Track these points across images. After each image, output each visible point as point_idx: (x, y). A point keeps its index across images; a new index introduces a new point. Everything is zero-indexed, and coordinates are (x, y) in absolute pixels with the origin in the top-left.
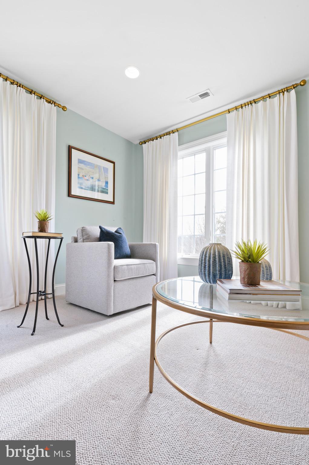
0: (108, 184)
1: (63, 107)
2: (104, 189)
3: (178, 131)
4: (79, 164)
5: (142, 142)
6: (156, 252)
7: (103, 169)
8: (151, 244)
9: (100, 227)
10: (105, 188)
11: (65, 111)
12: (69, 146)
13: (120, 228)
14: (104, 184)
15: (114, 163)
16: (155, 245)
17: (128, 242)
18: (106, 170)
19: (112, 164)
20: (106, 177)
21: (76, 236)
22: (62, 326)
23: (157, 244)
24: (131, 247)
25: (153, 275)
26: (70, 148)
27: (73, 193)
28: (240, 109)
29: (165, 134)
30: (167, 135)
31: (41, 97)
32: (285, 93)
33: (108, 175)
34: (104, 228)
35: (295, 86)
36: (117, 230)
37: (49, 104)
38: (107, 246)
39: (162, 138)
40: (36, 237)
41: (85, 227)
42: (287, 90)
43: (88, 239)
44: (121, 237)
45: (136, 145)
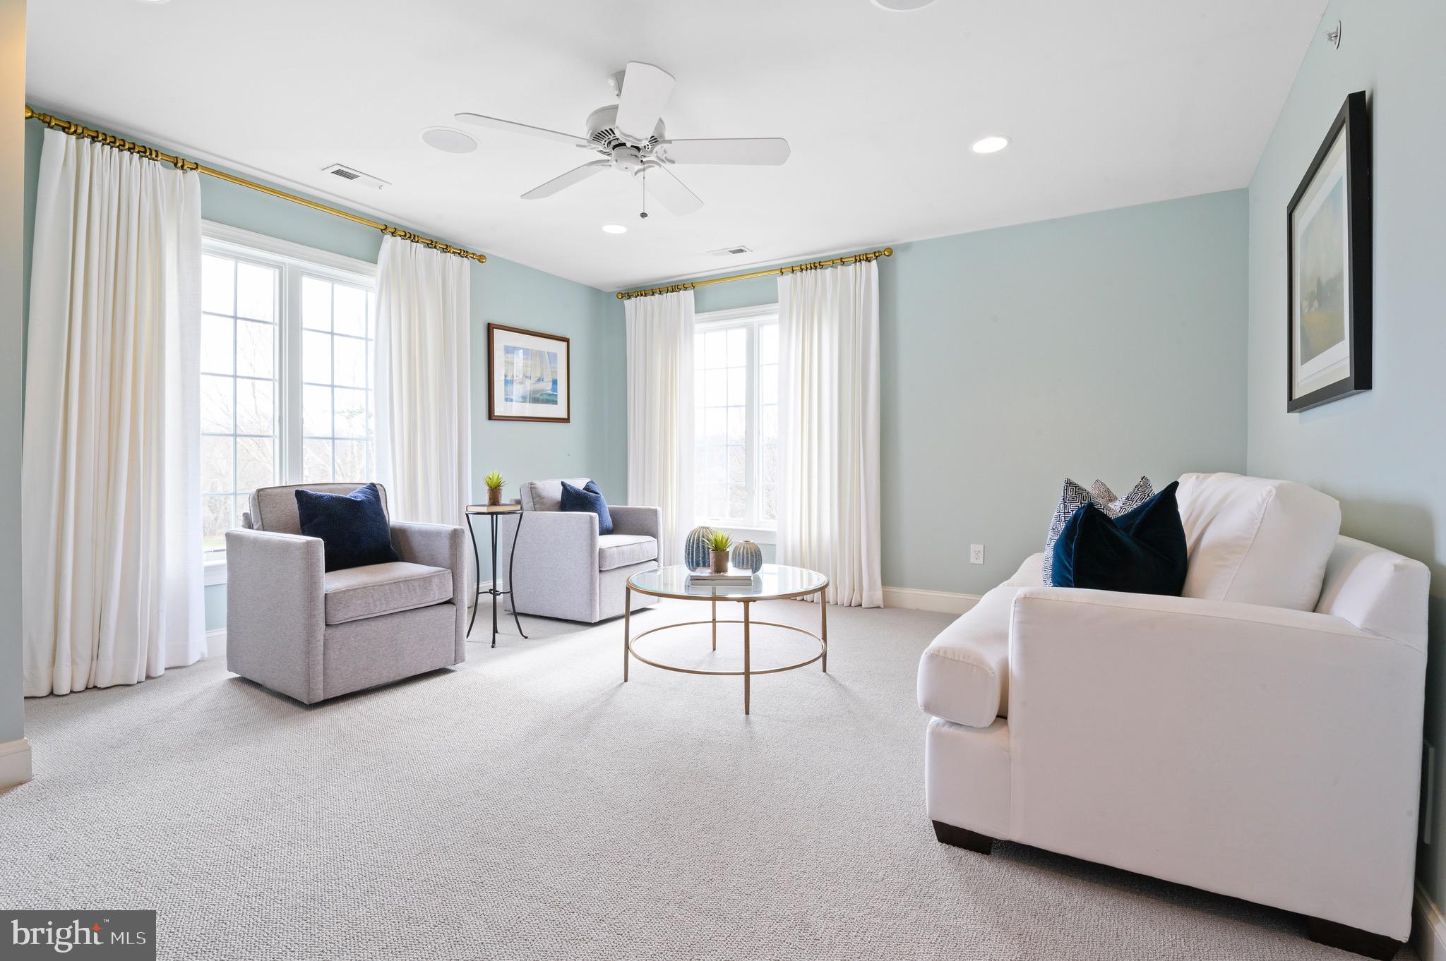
0: (557, 384)
1: (480, 256)
2: (550, 395)
3: (694, 287)
4: (507, 355)
5: (622, 294)
6: (656, 522)
7: (547, 357)
8: (649, 509)
9: (563, 484)
10: (551, 393)
11: (483, 262)
12: (489, 324)
13: (592, 482)
14: (548, 387)
15: (567, 340)
16: (655, 512)
17: (608, 503)
18: (553, 357)
19: (564, 344)
20: (554, 372)
21: (521, 497)
22: (526, 638)
23: (659, 509)
24: (614, 514)
25: (654, 560)
26: (490, 328)
27: (497, 412)
28: (799, 273)
29: (670, 289)
30: (673, 291)
31: (446, 249)
32: (863, 262)
33: (556, 368)
34: (569, 485)
35: (877, 255)
36: (587, 485)
37: (456, 259)
38: (589, 519)
39: (665, 295)
40: (492, 514)
41: (534, 482)
42: (867, 258)
43: (543, 503)
44: (597, 499)
45: (609, 294)
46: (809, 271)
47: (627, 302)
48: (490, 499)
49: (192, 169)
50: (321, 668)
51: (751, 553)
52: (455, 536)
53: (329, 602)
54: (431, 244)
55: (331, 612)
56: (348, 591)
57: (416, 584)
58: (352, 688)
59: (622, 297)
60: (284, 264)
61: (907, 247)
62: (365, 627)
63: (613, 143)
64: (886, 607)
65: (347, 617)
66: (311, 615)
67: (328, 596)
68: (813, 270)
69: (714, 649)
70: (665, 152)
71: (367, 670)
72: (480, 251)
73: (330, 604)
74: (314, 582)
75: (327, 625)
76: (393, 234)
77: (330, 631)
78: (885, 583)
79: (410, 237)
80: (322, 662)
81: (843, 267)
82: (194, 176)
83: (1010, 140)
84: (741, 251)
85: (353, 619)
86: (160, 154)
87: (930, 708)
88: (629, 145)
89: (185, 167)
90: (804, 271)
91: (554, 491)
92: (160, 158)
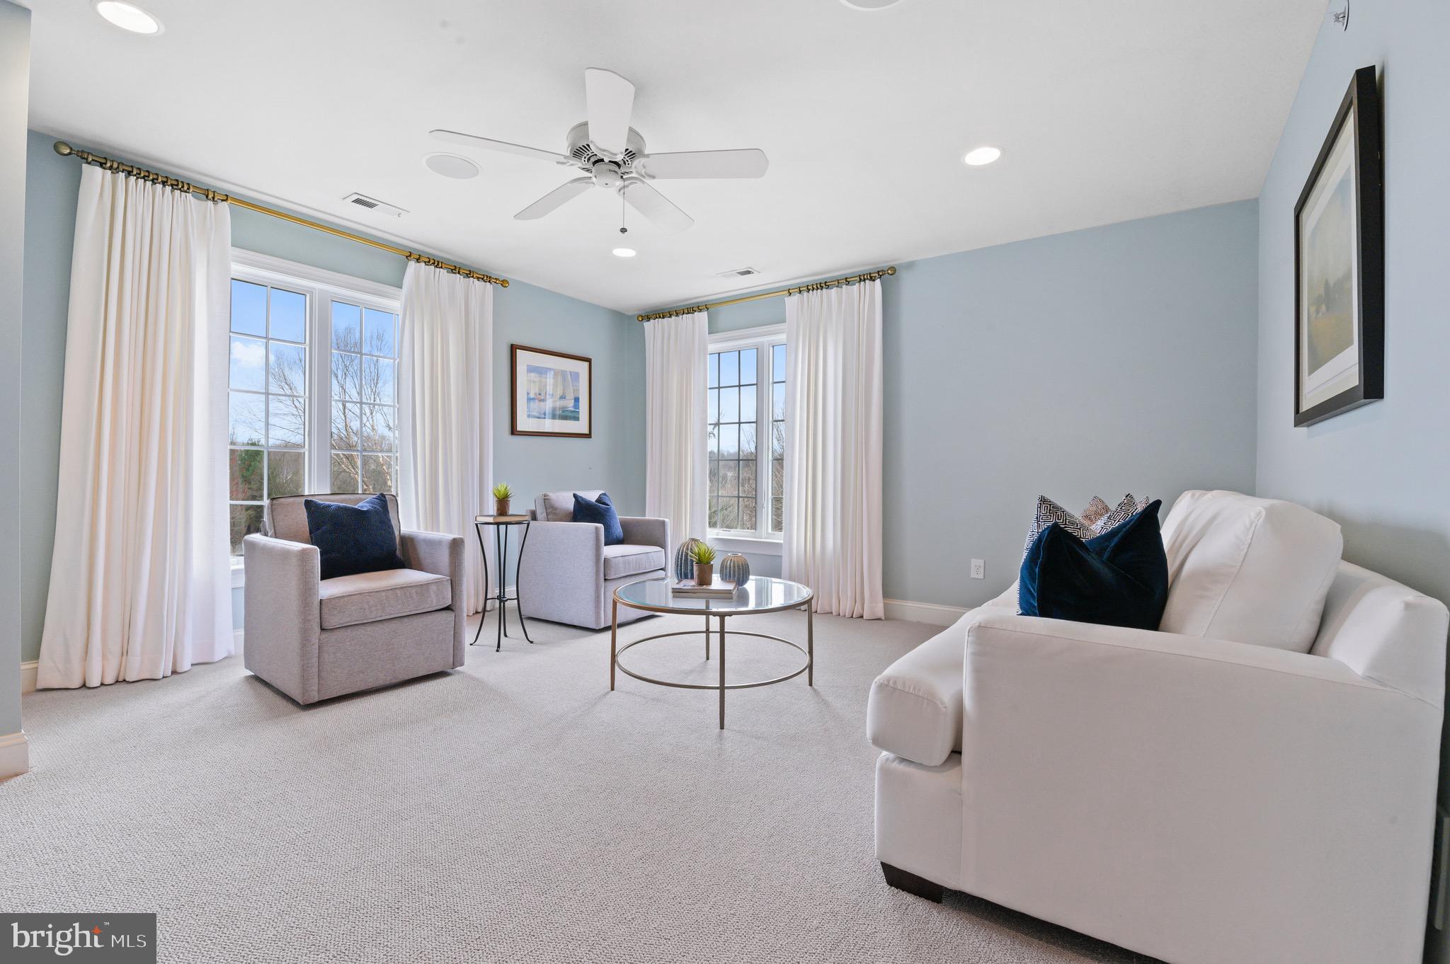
0: (579, 402)
1: (503, 281)
2: (572, 412)
3: (708, 309)
4: (529, 374)
5: (642, 316)
6: (664, 533)
7: (569, 377)
8: (658, 520)
9: (575, 496)
10: (573, 409)
11: (506, 287)
12: (512, 345)
13: (604, 494)
14: (570, 404)
15: (589, 360)
16: (664, 524)
17: (620, 514)
18: (575, 376)
19: (586, 364)
20: (576, 390)
21: (534, 508)
22: (532, 642)
23: (666, 520)
24: (625, 525)
25: (662, 569)
26: (513, 349)
27: (520, 428)
28: (805, 294)
29: (686, 311)
30: (688, 313)
31: (469, 274)
32: (867, 281)
33: (579, 386)
34: (581, 497)
35: (881, 273)
36: (599, 497)
37: (481, 283)
38: (594, 530)
39: (681, 316)
40: (498, 524)
41: (548, 493)
42: (871, 277)
43: (555, 514)
44: (608, 510)
45: (630, 317)
46: (815, 291)
47: (646, 324)
48: (498, 510)
49: (223, 200)
50: (315, 670)
51: (738, 566)
52: (456, 545)
53: (323, 607)
54: (455, 269)
55: (325, 616)
56: (343, 597)
57: (413, 591)
58: (348, 690)
59: (642, 320)
60: (314, 289)
61: (910, 265)
62: (360, 632)
63: (593, 160)
64: (886, 619)
65: (341, 622)
66: (306, 621)
67: (323, 603)
68: (819, 291)
69: (708, 659)
70: (644, 167)
71: (363, 672)
72: (503, 275)
73: (325, 610)
74: (310, 589)
75: (322, 629)
76: (418, 260)
77: (325, 635)
78: (886, 595)
79: (434, 263)
80: (316, 665)
81: (848, 287)
82: (224, 206)
83: (1004, 151)
84: (749, 272)
85: (349, 624)
86: (191, 187)
87: (879, 742)
88: (606, 160)
89: (216, 199)
90: (811, 292)
91: (566, 502)
92: (191, 190)
